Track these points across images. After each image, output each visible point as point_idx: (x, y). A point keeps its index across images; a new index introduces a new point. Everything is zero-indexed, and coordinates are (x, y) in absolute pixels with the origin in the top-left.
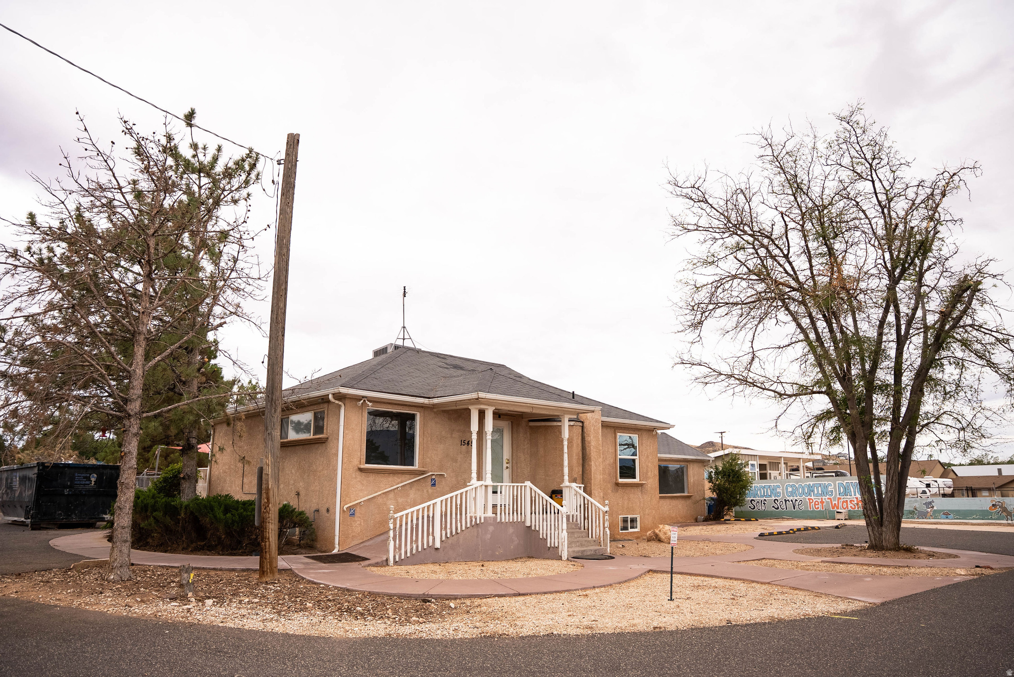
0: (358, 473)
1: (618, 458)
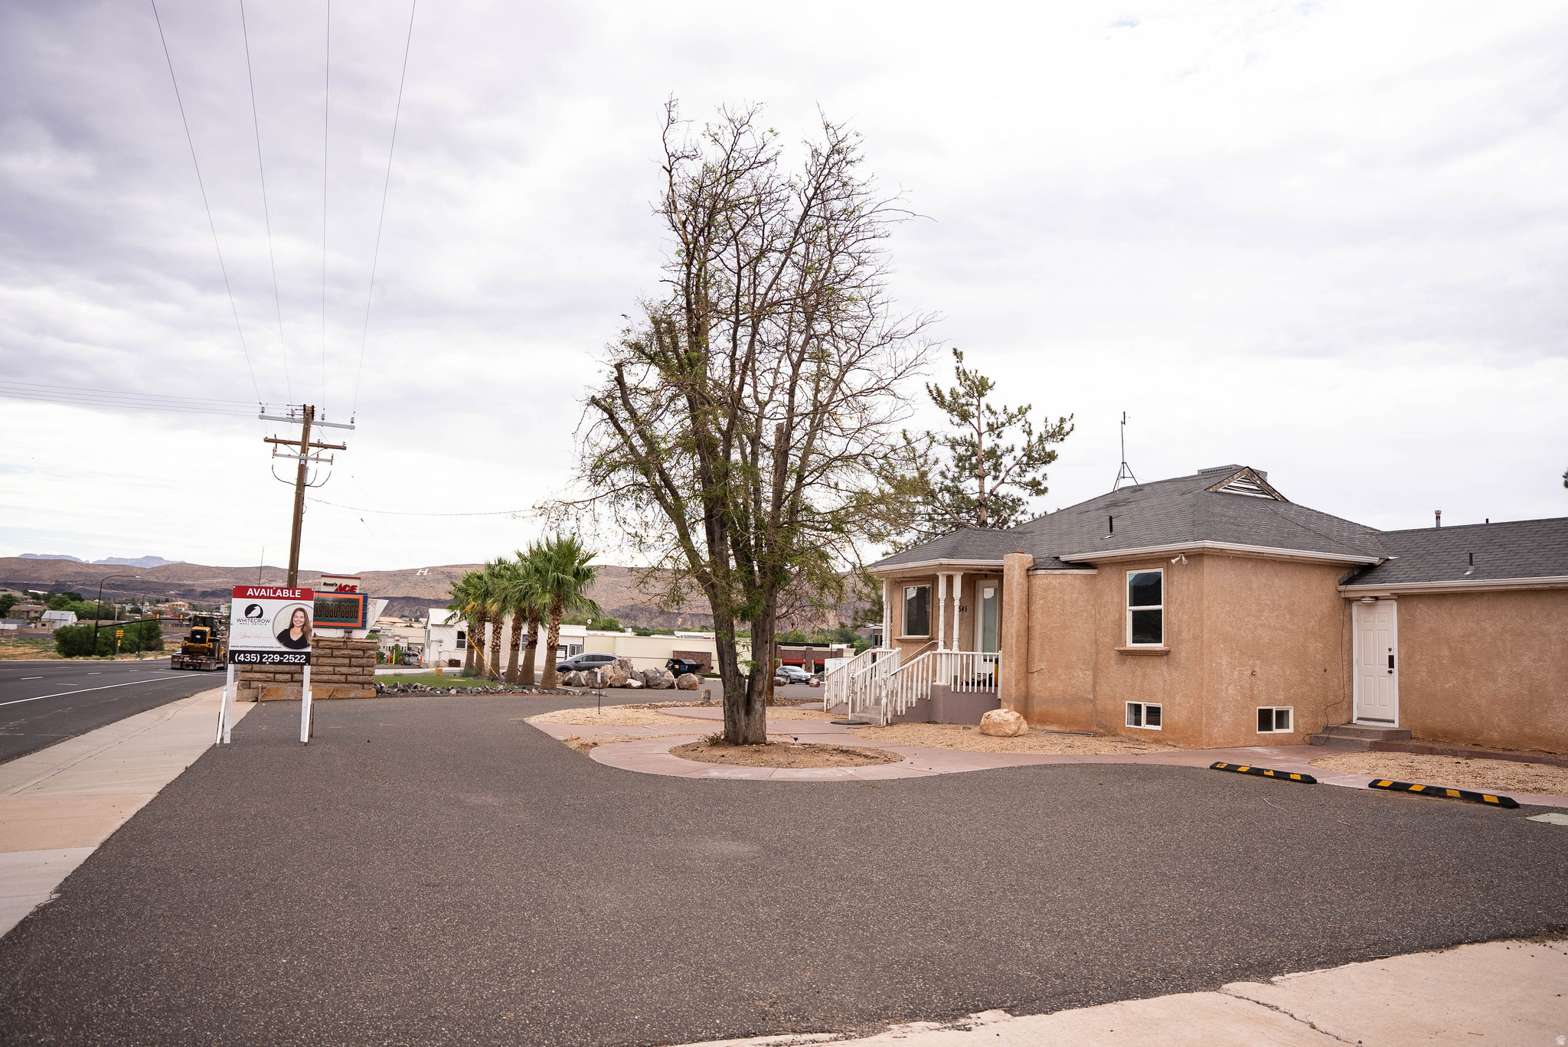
1: (1129, 610)
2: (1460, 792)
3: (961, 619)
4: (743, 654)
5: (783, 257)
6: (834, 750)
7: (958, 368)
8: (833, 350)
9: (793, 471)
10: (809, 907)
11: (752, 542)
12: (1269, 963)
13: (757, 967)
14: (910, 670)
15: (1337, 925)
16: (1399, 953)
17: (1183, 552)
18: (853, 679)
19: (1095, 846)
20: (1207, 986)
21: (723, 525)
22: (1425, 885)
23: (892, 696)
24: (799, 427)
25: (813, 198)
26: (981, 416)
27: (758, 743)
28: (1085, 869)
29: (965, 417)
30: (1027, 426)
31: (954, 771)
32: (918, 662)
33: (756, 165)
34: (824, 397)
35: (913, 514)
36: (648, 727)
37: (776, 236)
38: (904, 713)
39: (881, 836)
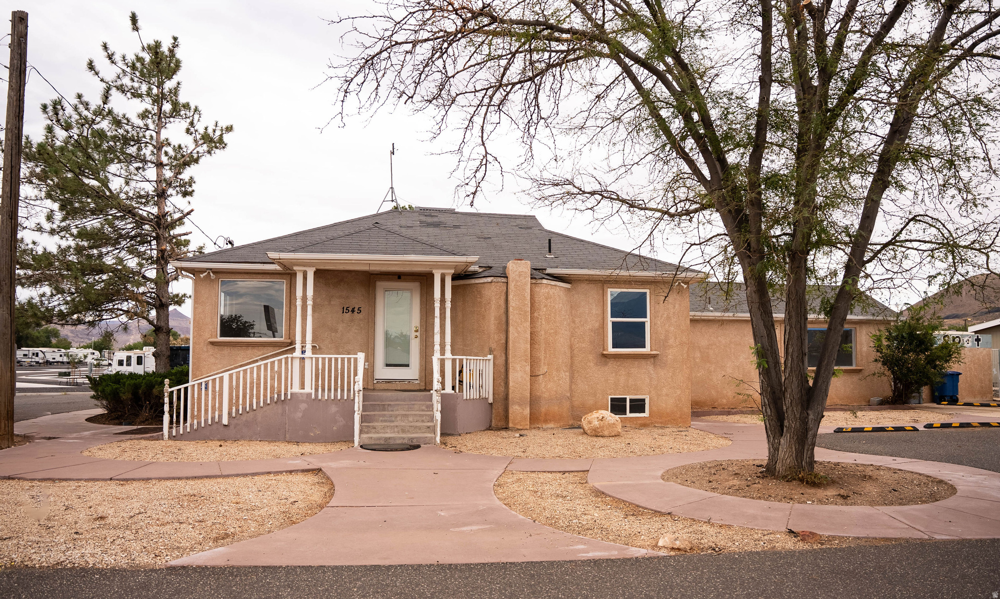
0: (210, 347)
1: (610, 321)
17: (685, 280)
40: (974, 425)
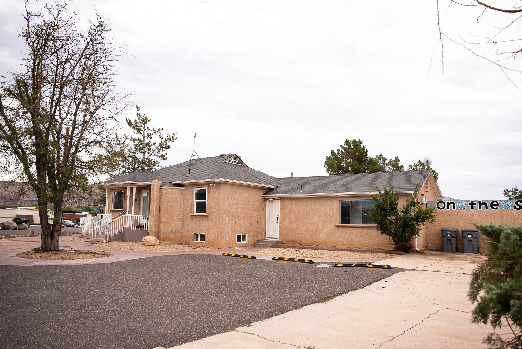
1: (195, 201)
2: (298, 259)
3: (135, 203)
4: (50, 216)
5: (76, 63)
6: (87, 252)
7: (138, 113)
8: (92, 101)
9: (74, 146)
10: (82, 314)
11: (56, 172)
12: (249, 320)
13: (62, 342)
14: (116, 222)
15: (268, 305)
16: (287, 312)
17: (214, 182)
18: (94, 225)
19: (187, 283)
20: (231, 330)
21: (44, 165)
22: (291, 289)
23: (109, 231)
24: (77, 129)
25: (90, 42)
26: (145, 130)
27: (56, 251)
28: (184, 292)
29: (139, 131)
30: (161, 135)
31: (133, 258)
32: (119, 219)
33: (67, 25)
34: (88, 118)
35: (118, 165)
36: (6, 246)
37: (74, 54)
38: (113, 238)
39: (108, 284)
40: (295, 260)
